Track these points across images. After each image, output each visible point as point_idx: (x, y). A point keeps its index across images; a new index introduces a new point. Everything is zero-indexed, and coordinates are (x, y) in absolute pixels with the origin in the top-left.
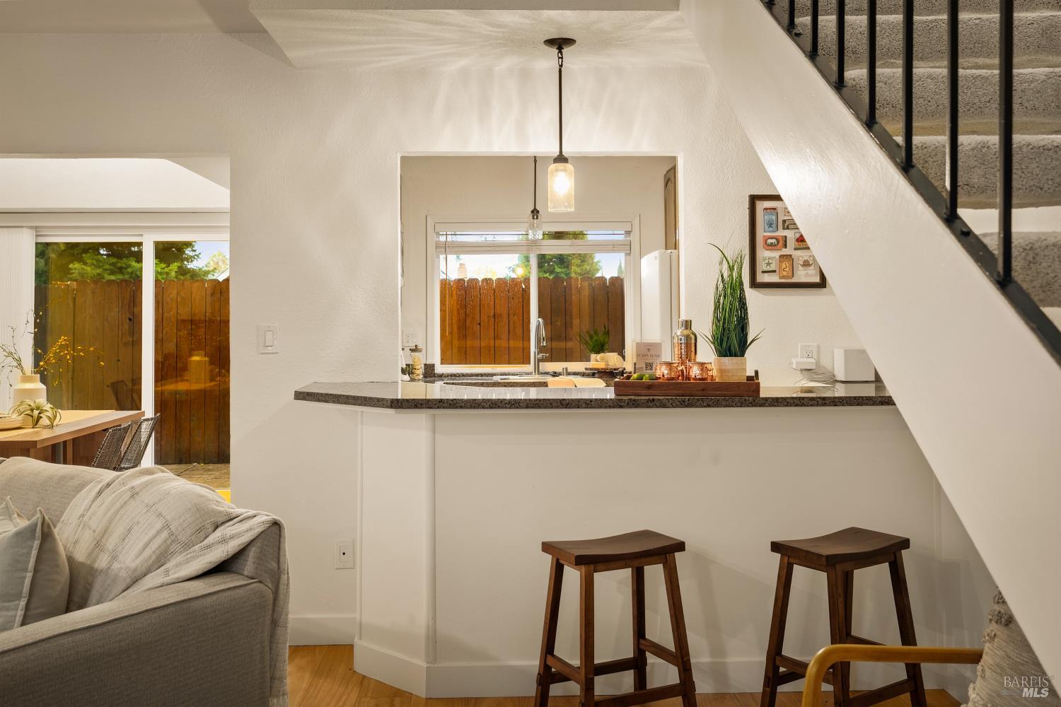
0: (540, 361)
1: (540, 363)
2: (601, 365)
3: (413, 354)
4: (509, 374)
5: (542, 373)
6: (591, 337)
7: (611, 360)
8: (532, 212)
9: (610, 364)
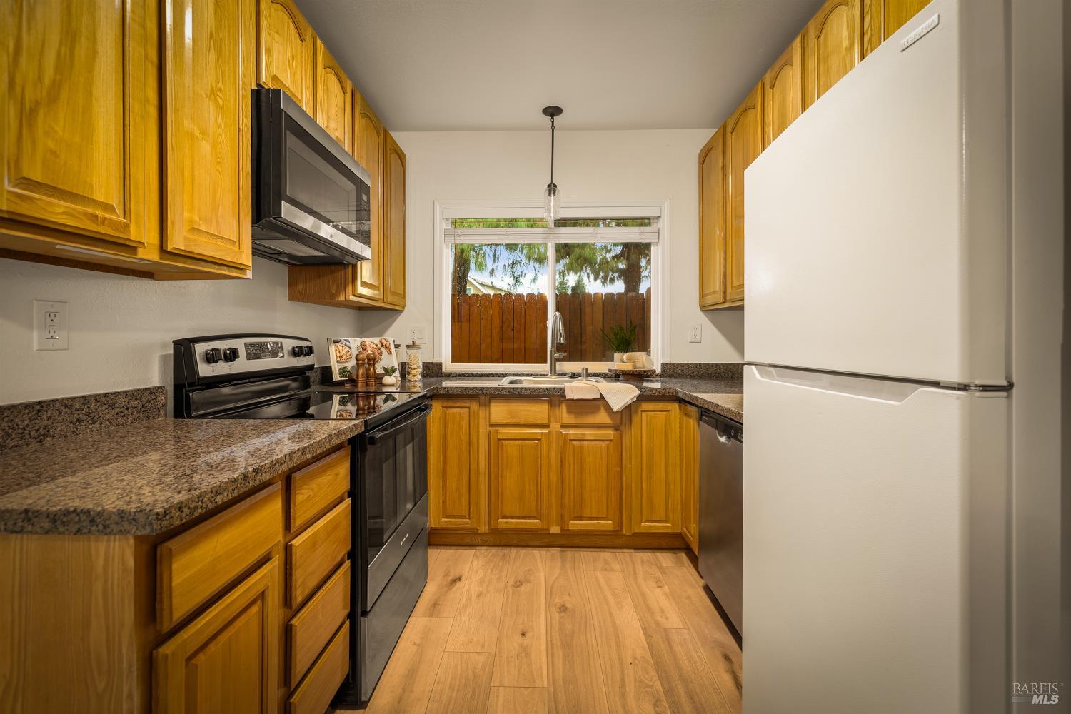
0: (557, 360)
1: (557, 363)
2: (628, 367)
3: (410, 351)
4: (523, 375)
5: (559, 374)
6: (616, 335)
7: (640, 360)
8: (549, 186)
9: (638, 364)
